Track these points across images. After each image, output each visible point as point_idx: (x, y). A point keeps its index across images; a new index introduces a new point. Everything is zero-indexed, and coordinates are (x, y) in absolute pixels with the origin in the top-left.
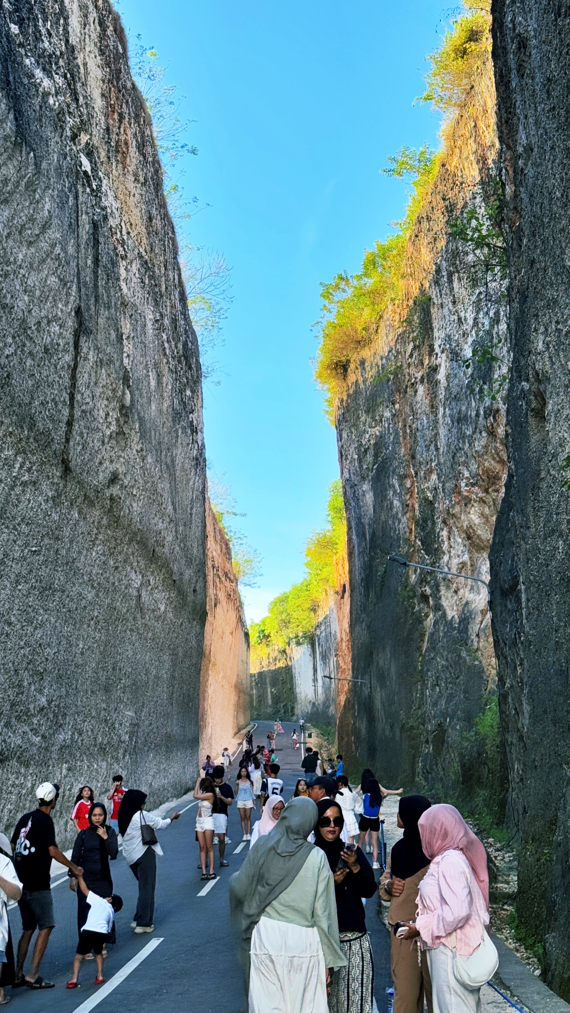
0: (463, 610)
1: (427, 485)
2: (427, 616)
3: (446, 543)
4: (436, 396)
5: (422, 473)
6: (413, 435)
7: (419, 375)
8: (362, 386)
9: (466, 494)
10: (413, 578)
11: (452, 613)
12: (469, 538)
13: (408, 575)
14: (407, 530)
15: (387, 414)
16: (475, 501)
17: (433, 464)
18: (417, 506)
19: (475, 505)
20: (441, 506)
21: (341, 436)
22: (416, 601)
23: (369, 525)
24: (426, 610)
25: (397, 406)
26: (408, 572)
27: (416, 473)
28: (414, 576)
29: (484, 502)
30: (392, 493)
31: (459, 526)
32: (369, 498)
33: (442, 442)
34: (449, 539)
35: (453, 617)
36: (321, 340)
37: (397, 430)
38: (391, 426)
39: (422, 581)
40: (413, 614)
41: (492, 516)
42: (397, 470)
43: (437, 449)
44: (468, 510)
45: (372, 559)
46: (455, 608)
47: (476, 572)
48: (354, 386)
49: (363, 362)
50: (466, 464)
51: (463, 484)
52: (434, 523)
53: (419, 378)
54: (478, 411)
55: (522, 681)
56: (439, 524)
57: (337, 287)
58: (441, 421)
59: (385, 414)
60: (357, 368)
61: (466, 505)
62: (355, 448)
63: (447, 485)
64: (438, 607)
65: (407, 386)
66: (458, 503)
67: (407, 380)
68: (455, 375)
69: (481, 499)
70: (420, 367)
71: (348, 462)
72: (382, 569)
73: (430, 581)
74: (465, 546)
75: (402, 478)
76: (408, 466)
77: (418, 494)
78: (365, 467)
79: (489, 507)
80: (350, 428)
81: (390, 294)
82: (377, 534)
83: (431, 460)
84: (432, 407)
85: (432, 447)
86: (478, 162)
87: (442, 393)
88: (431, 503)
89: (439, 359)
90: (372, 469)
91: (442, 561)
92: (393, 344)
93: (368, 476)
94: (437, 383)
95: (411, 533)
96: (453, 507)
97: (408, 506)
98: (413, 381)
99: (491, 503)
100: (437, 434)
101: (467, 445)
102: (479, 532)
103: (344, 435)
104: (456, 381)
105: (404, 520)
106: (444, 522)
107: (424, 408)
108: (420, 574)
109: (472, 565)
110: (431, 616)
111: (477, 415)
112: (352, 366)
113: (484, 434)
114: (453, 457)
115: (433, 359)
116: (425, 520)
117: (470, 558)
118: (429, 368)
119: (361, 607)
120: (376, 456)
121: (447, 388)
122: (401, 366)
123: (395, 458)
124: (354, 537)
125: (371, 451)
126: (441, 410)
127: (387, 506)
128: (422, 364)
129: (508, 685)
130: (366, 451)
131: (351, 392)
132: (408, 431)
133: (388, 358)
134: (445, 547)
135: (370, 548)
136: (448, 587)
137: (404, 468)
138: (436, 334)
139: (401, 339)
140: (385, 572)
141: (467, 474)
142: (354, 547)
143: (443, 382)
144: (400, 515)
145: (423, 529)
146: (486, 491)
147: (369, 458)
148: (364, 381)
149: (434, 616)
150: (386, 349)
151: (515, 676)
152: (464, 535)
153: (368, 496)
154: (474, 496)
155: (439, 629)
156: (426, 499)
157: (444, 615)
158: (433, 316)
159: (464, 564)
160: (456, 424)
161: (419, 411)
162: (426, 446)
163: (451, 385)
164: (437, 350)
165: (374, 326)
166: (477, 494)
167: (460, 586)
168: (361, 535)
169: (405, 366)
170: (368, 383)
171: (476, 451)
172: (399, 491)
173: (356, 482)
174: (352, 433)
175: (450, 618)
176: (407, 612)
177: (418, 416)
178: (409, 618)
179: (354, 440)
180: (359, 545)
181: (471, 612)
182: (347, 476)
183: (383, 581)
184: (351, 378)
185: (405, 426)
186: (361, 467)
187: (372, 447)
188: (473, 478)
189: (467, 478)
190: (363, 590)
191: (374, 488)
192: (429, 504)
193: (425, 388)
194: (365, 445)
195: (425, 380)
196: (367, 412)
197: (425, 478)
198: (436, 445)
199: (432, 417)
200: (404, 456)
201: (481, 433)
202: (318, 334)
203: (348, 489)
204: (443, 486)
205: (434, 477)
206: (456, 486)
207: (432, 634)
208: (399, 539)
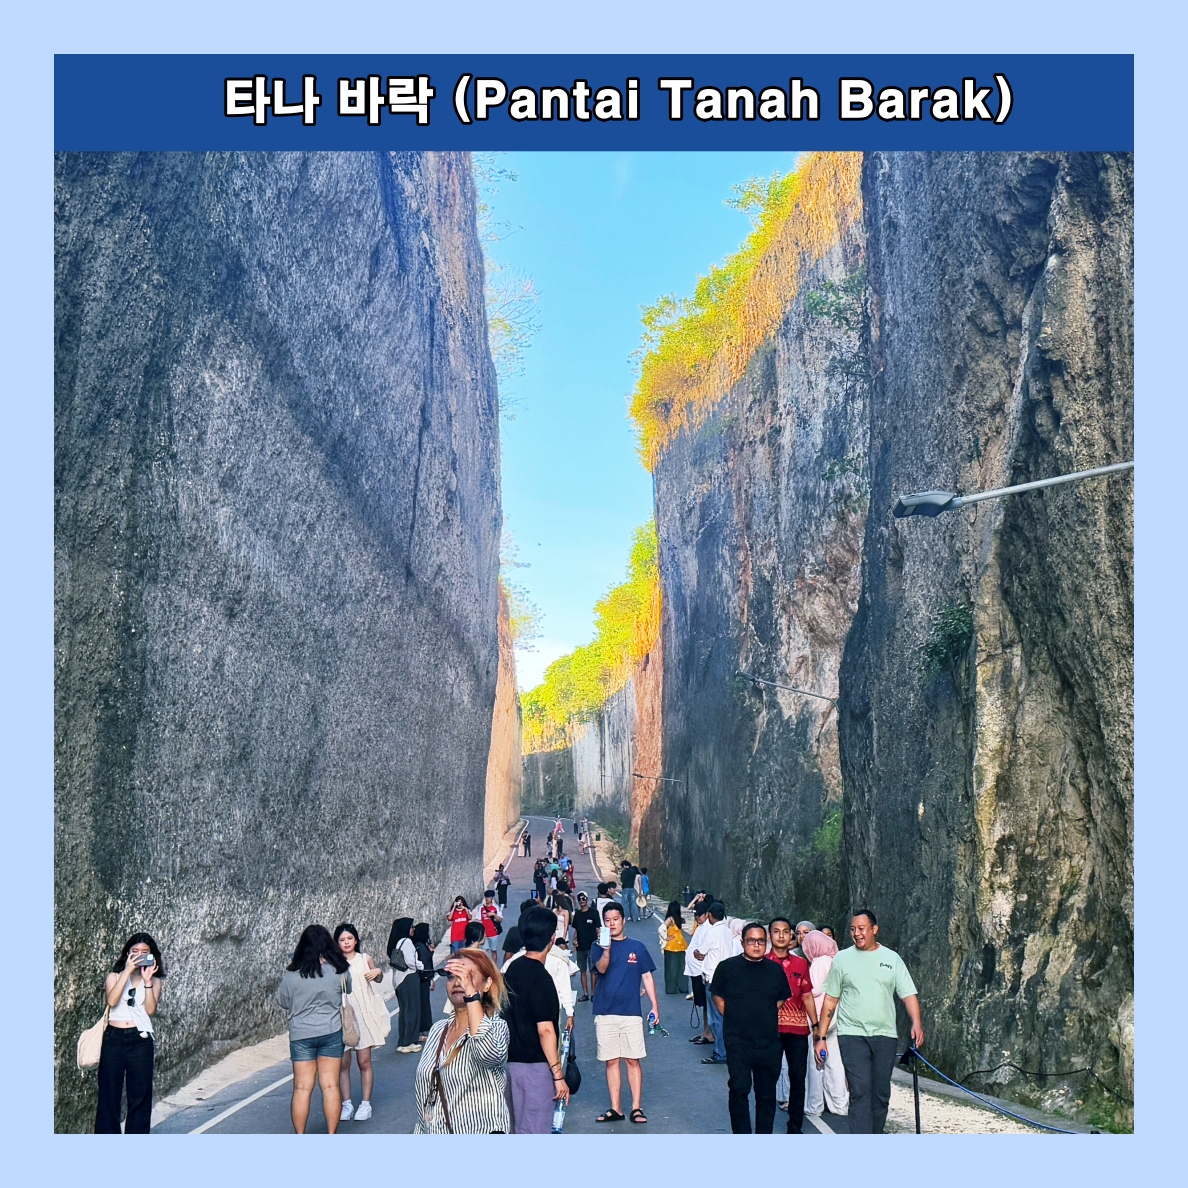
0: (802, 710)
1: (764, 562)
2: (759, 712)
3: (785, 633)
4: (778, 462)
5: (759, 547)
6: (750, 501)
7: (759, 434)
8: (687, 433)
9: (810, 582)
10: (744, 667)
11: (789, 712)
12: (812, 630)
13: (738, 663)
14: (738, 610)
15: (718, 471)
16: (820, 591)
17: (773, 540)
18: (751, 585)
19: (820, 594)
20: (781, 589)
21: (658, 486)
22: (746, 694)
23: (691, 598)
24: (758, 705)
25: (730, 464)
26: (738, 659)
27: (751, 547)
28: (744, 665)
29: (830, 592)
30: (720, 565)
31: (801, 615)
32: (692, 567)
33: (784, 517)
34: (789, 629)
35: (790, 717)
36: (640, 374)
37: (729, 492)
38: (722, 486)
39: (755, 671)
40: (743, 708)
41: (838, 609)
42: (728, 539)
43: (777, 523)
44: (811, 599)
45: (693, 639)
46: (793, 707)
47: (818, 669)
48: (677, 431)
49: (689, 405)
50: (812, 548)
51: (807, 571)
52: (771, 607)
53: (759, 437)
54: (827, 492)
55: (869, 809)
56: (777, 611)
57: (661, 310)
58: (783, 492)
59: (716, 471)
60: (682, 411)
61: (809, 594)
62: (677, 505)
63: (788, 567)
64: (773, 704)
65: (743, 444)
66: (801, 590)
67: (743, 436)
68: (802, 445)
69: (827, 588)
70: (760, 425)
71: (667, 519)
72: (705, 652)
73: (764, 673)
74: (806, 638)
75: (735, 549)
76: (742, 536)
77: (752, 570)
78: (688, 529)
79: (836, 599)
80: (671, 480)
81: (726, 331)
82: (701, 611)
83: (770, 534)
84: (773, 473)
85: (772, 519)
86: (837, 216)
87: (785, 462)
88: (769, 585)
89: (783, 421)
90: (698, 534)
91: (779, 652)
92: (727, 390)
93: (691, 540)
94: (780, 447)
95: (742, 613)
96: (795, 593)
97: (740, 582)
98: (751, 439)
99: (838, 595)
100: (777, 506)
101: (814, 527)
102: (823, 625)
103: (663, 487)
104: (803, 451)
105: (735, 598)
106: (783, 608)
107: (763, 474)
108: (753, 664)
109: (813, 661)
110: (764, 713)
111: (827, 496)
112: (676, 407)
113: (833, 519)
114: (797, 537)
115: (776, 418)
116: (760, 602)
117: (812, 652)
118: (771, 427)
119: (677, 692)
120: (702, 518)
121: (793, 457)
122: (737, 419)
123: (726, 525)
124: (671, 608)
125: (697, 512)
126: (784, 479)
127: (714, 580)
128: (764, 422)
129: (854, 808)
130: (690, 511)
131: (674, 437)
132: (743, 496)
133: (720, 404)
134: (784, 637)
135: (692, 625)
136: (785, 682)
137: (736, 538)
138: (782, 391)
139: (738, 386)
140: (710, 656)
141: (812, 560)
142: (669, 619)
143: (787, 450)
144: (730, 592)
145: (757, 612)
146: (833, 581)
147: (694, 520)
148: (691, 427)
149: (768, 713)
150: (720, 395)
151: (862, 802)
152: (805, 626)
153: (690, 564)
154: (819, 585)
155: (773, 729)
156: (762, 578)
157: (780, 713)
158: (779, 370)
159: (804, 658)
160: (801, 500)
161: (758, 476)
162: (764, 517)
163: (796, 454)
164: (781, 410)
165: (706, 365)
166: (822, 583)
167: (799, 683)
168: (681, 608)
169: (742, 420)
170: (695, 430)
171: (823, 537)
172: (729, 564)
173: (676, 545)
174: (673, 486)
175: (786, 718)
176: (735, 706)
177: (756, 481)
178: (738, 713)
179: (675, 496)
180: (678, 619)
181: (811, 714)
182: (665, 536)
183: (706, 667)
184: (675, 421)
185: (740, 489)
186: (683, 528)
187: (697, 507)
188: (819, 565)
189: (812, 564)
190: (680, 674)
191: (699, 555)
192: (766, 585)
193: (765, 449)
194: (690, 503)
195: (766, 441)
196: (694, 463)
197: (762, 554)
198: (776, 518)
199: (772, 485)
200: (737, 524)
201: (830, 517)
202: (636, 367)
203: (665, 551)
204: (784, 567)
205: (773, 554)
206: (799, 570)
207: (765, 734)
208: (728, 620)
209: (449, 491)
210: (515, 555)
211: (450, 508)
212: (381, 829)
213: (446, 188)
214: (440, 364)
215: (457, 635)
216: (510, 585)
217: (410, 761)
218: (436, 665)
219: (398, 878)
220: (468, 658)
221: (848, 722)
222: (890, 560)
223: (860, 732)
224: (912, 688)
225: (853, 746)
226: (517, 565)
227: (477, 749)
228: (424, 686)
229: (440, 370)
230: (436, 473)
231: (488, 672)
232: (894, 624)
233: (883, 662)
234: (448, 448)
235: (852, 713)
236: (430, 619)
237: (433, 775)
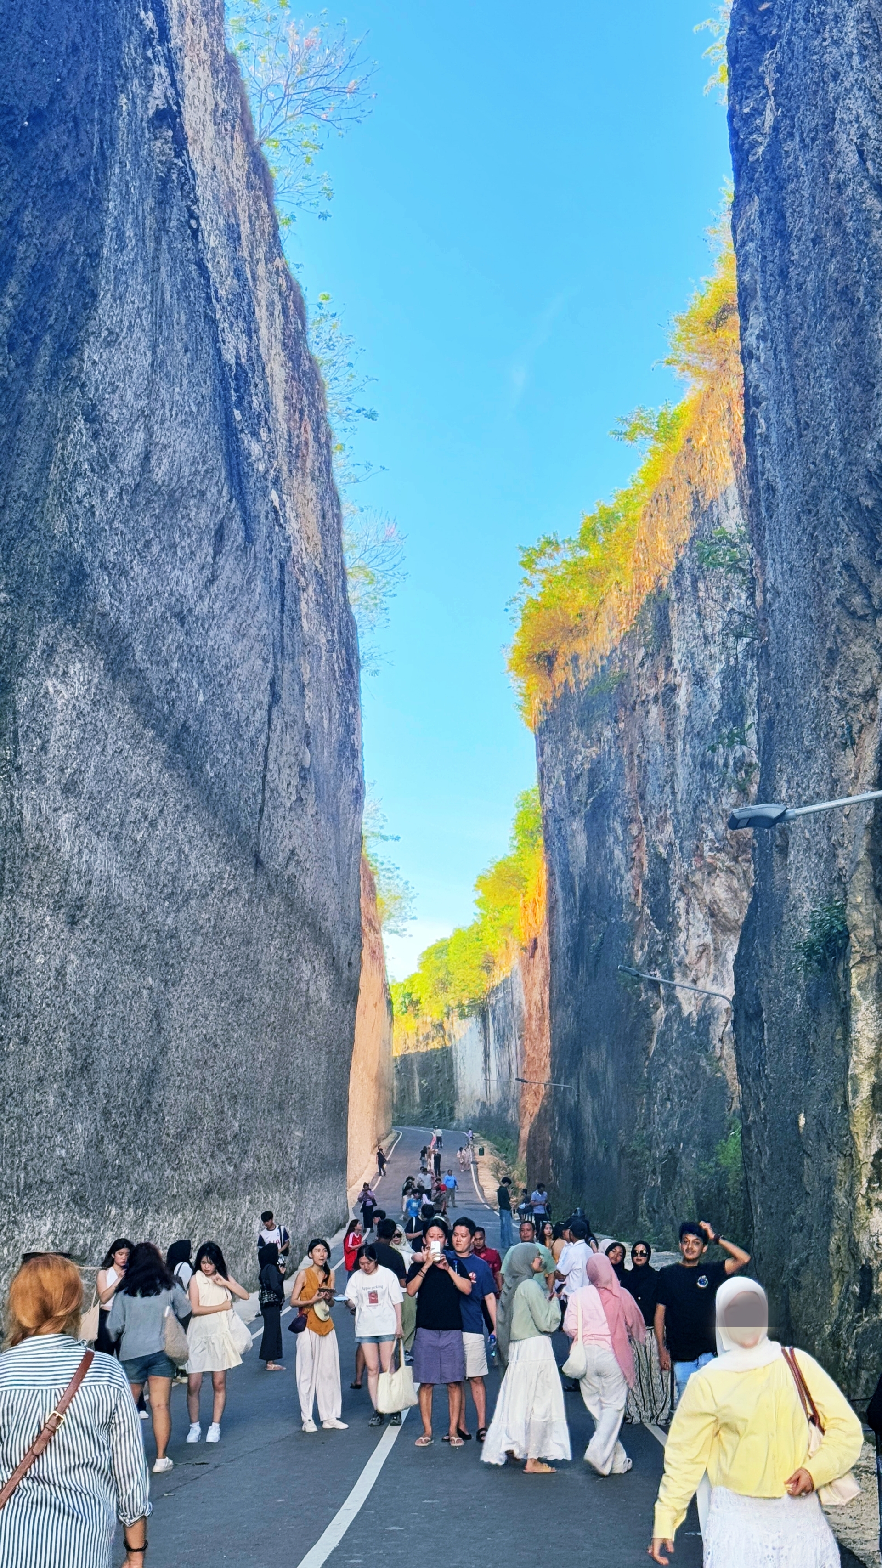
0: (704, 1006)
1: (659, 837)
2: (656, 1007)
3: (683, 917)
4: (673, 725)
5: (654, 820)
6: (643, 767)
7: (652, 692)
8: (574, 690)
9: (709, 860)
10: (639, 956)
11: (689, 1007)
12: (712, 915)
13: (632, 952)
14: (632, 891)
15: (608, 734)
16: (721, 871)
17: (669, 812)
18: (646, 863)
19: (721, 875)
20: (678, 868)
21: (542, 750)
22: (642, 987)
23: (580, 877)
24: (656, 1000)
25: (622, 725)
26: (632, 948)
27: (646, 820)
28: (640, 953)
29: (732, 872)
30: (612, 840)
31: (700, 897)
32: (581, 841)
33: (681, 786)
34: (688, 913)
35: (690, 1013)
36: (519, 623)
37: (621, 757)
38: (613, 750)
39: (651, 962)
40: (639, 1003)
41: (742, 891)
42: (620, 811)
43: (674, 793)
44: (712, 880)
45: (583, 924)
46: (693, 1002)
47: (721, 959)
48: (562, 688)
49: (575, 659)
50: (711, 822)
51: (706, 848)
52: (667, 888)
53: (652, 695)
54: (726, 759)
55: (765, 1118)
56: (674, 893)
57: (542, 552)
58: (679, 758)
59: (605, 733)
60: (567, 664)
61: (709, 874)
62: (563, 771)
63: (686, 843)
64: (671, 999)
65: (635, 703)
66: (700, 869)
67: (635, 695)
68: (699, 706)
69: (728, 868)
70: (653, 682)
71: (552, 786)
72: (597, 938)
73: (661, 964)
74: (707, 923)
75: (627, 822)
76: (635, 806)
77: (647, 846)
78: (576, 798)
79: (739, 880)
80: (556, 742)
81: (615, 576)
82: (591, 891)
83: (666, 805)
84: (668, 737)
85: (667, 789)
86: (732, 453)
87: (681, 725)
88: (665, 862)
89: (678, 678)
90: (586, 804)
91: (677, 940)
92: (617, 643)
93: (579, 811)
94: (675, 708)
95: (637, 895)
96: (693, 873)
97: (633, 859)
98: (644, 698)
99: (741, 875)
100: (673, 774)
101: (712, 800)
102: (725, 910)
103: (547, 750)
104: (700, 712)
105: (628, 877)
106: (681, 890)
107: (657, 737)
108: (649, 953)
109: (715, 949)
110: (662, 1008)
111: (726, 765)
112: (560, 660)
113: (734, 790)
114: (695, 810)
115: (671, 675)
116: (656, 883)
117: (714, 940)
118: (666, 685)
119: (566, 984)
120: (591, 786)
121: (688, 719)
122: (628, 675)
123: (618, 795)
124: (558, 888)
125: (585, 779)
126: (680, 744)
127: (605, 856)
128: (657, 679)
129: (751, 1118)
130: (578, 778)
131: (558, 694)
132: (636, 762)
133: (609, 658)
134: (682, 922)
135: (581, 908)
136: (685, 975)
137: (629, 809)
138: (676, 645)
139: (628, 637)
140: (602, 943)
141: (711, 836)
142: (557, 901)
143: (683, 709)
144: (622, 871)
145: (653, 893)
146: (735, 859)
147: (582, 787)
148: (578, 683)
149: (666, 1009)
150: (609, 647)
151: (758, 1111)
152: (706, 910)
153: (579, 838)
154: (719, 864)
155: (671, 1027)
156: (658, 856)
157: (679, 1009)
158: (672, 622)
159: (705, 947)
160: (698, 768)
161: (651, 739)
162: (659, 786)
163: (693, 716)
164: (676, 665)
165: (593, 613)
166: (723, 862)
167: (700, 974)
168: (569, 888)
169: (633, 676)
170: (582, 687)
171: (723, 810)
172: (621, 838)
173: (563, 816)
174: (558, 750)
175: (686, 1014)
176: (630, 1000)
177: (650, 745)
178: (632, 1009)
179: (561, 761)
180: (566, 901)
181: (713, 1010)
182: (550, 805)
183: (597, 956)
184: (560, 675)
185: (632, 753)
186: (570, 798)
187: (586, 773)
188: (719, 841)
189: (711, 840)
190: (569, 963)
191: (588, 828)
192: (662, 863)
193: (659, 710)
194: (577, 769)
195: (660, 701)
196: (581, 725)
197: (658, 827)
198: (673, 788)
199: (667, 750)
200: (630, 793)
201: (729, 787)
202: (515, 615)
203: (550, 822)
204: (681, 843)
205: (669, 828)
206: (698, 847)
207: (662, 1034)
208: (620, 902)
209: (302, 768)
210: (382, 827)
211: (303, 786)
212: (229, 1143)
213: (298, 437)
214: (291, 630)
215: (312, 925)
216: (376, 861)
217: (261, 1067)
218: (290, 960)
219: (248, 1198)
220: (326, 950)
221: (742, 1022)
222: (777, 846)
223: (754, 1033)
224: (798, 988)
225: (748, 1050)
226: (385, 838)
227: (338, 1051)
228: (276, 983)
229: (291, 637)
230: (287, 750)
231: (350, 964)
232: (782, 917)
233: (771, 958)
234: (300, 722)
235: (746, 1012)
236: (282, 910)
237: (287, 1082)
